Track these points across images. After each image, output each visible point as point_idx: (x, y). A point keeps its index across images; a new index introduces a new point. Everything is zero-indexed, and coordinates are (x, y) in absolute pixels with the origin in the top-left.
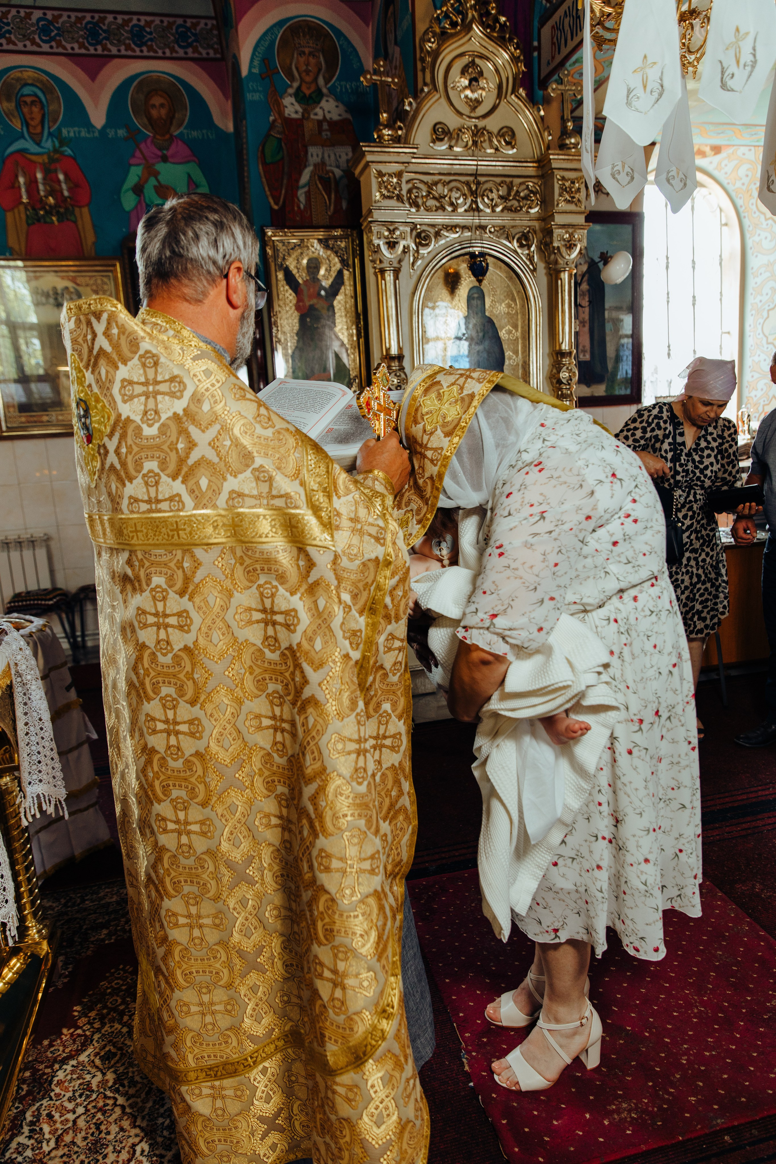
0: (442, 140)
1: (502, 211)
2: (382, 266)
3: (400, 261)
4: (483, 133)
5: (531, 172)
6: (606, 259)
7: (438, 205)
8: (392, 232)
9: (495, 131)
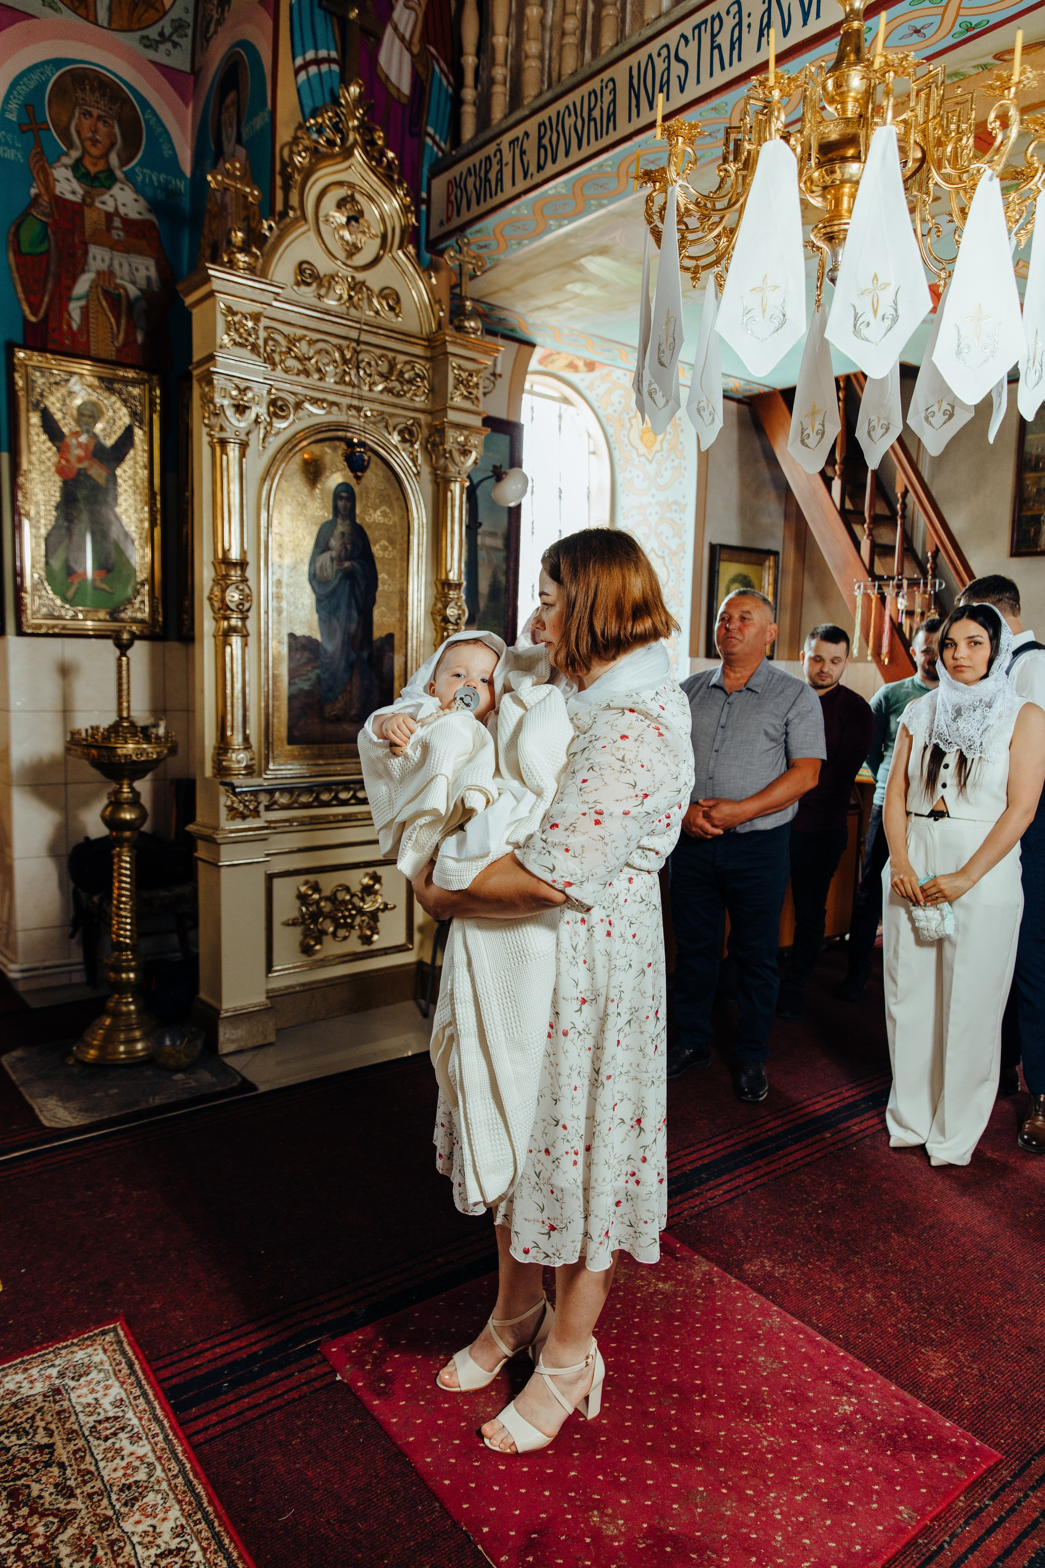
0: (308, 284)
1: (381, 392)
2: (223, 435)
3: (248, 434)
4: (361, 288)
5: (418, 351)
6: (498, 475)
7: (301, 368)
8: (243, 391)
9: (376, 289)
